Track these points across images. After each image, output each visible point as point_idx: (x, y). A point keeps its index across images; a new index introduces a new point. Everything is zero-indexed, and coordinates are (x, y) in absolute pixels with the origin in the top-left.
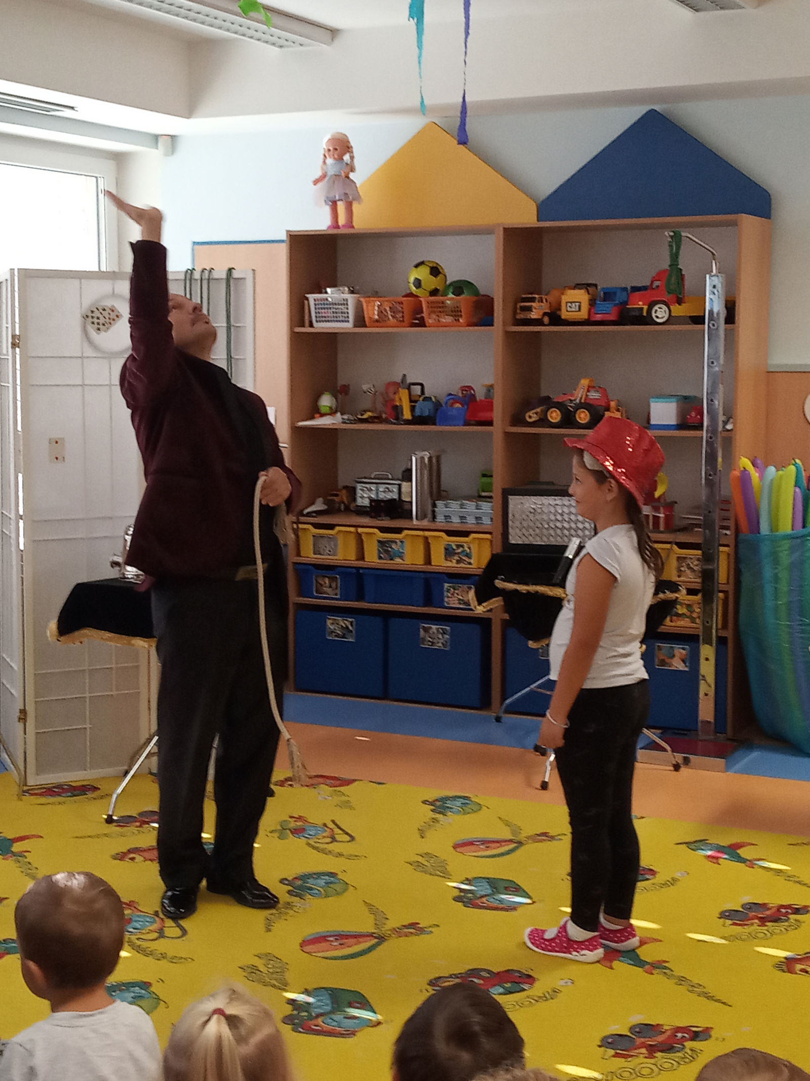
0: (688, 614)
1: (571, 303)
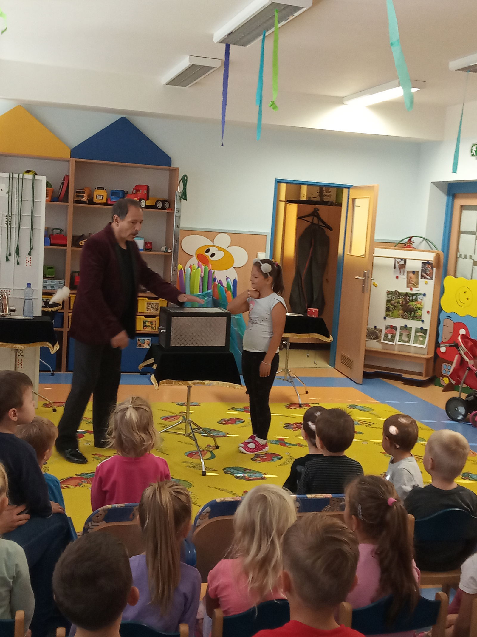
0: (151, 326)
1: (99, 195)
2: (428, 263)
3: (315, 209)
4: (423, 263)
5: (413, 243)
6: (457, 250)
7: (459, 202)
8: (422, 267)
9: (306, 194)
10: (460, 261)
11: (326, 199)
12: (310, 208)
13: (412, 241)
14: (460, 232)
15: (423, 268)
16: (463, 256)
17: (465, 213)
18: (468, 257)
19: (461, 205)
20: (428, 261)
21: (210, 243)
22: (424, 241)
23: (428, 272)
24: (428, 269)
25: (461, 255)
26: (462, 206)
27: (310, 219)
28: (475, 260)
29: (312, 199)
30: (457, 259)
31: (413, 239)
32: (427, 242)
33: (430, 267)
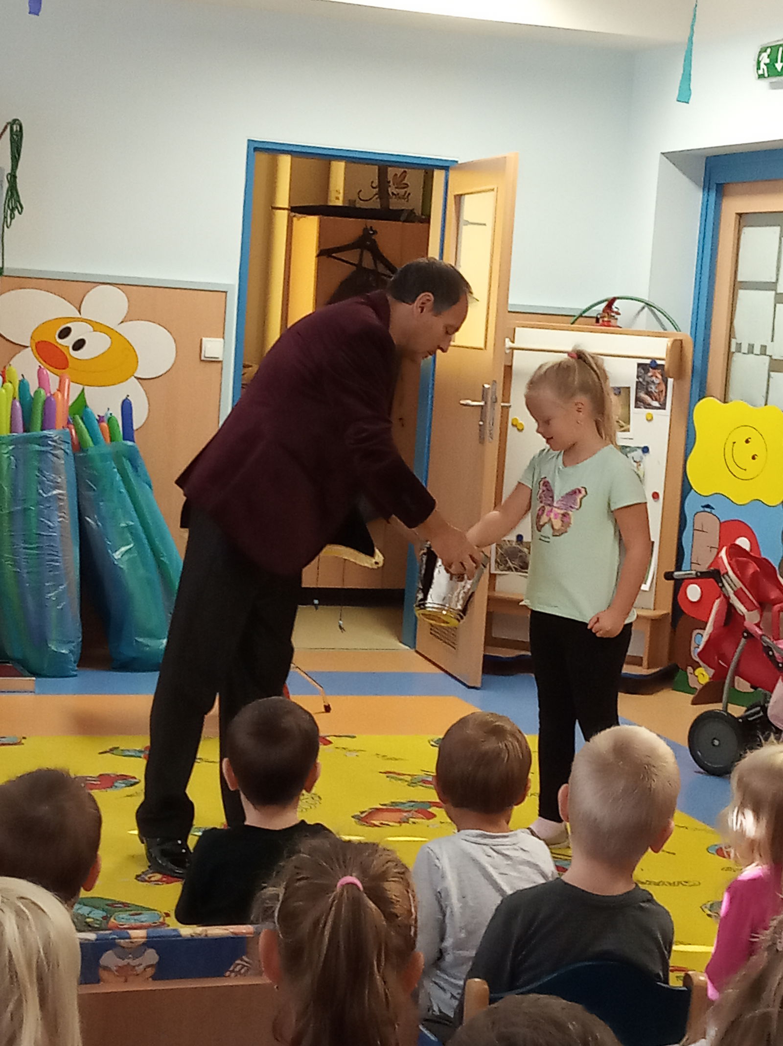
2: (654, 365)
3: (365, 230)
4: (639, 365)
5: (617, 316)
6: (731, 334)
7: (733, 206)
8: (638, 377)
9: (342, 191)
10: (738, 359)
11: (395, 204)
12: (352, 228)
13: (615, 310)
14: (736, 286)
15: (641, 380)
16: (745, 349)
17: (750, 234)
18: (757, 350)
19: (737, 214)
20: (653, 360)
21: (73, 312)
22: (646, 309)
23: (653, 388)
24: (653, 382)
25: (739, 345)
26: (740, 215)
27: (352, 256)
28: (774, 357)
29: (360, 204)
30: (729, 355)
31: (617, 304)
32: (652, 311)
33: (660, 376)
